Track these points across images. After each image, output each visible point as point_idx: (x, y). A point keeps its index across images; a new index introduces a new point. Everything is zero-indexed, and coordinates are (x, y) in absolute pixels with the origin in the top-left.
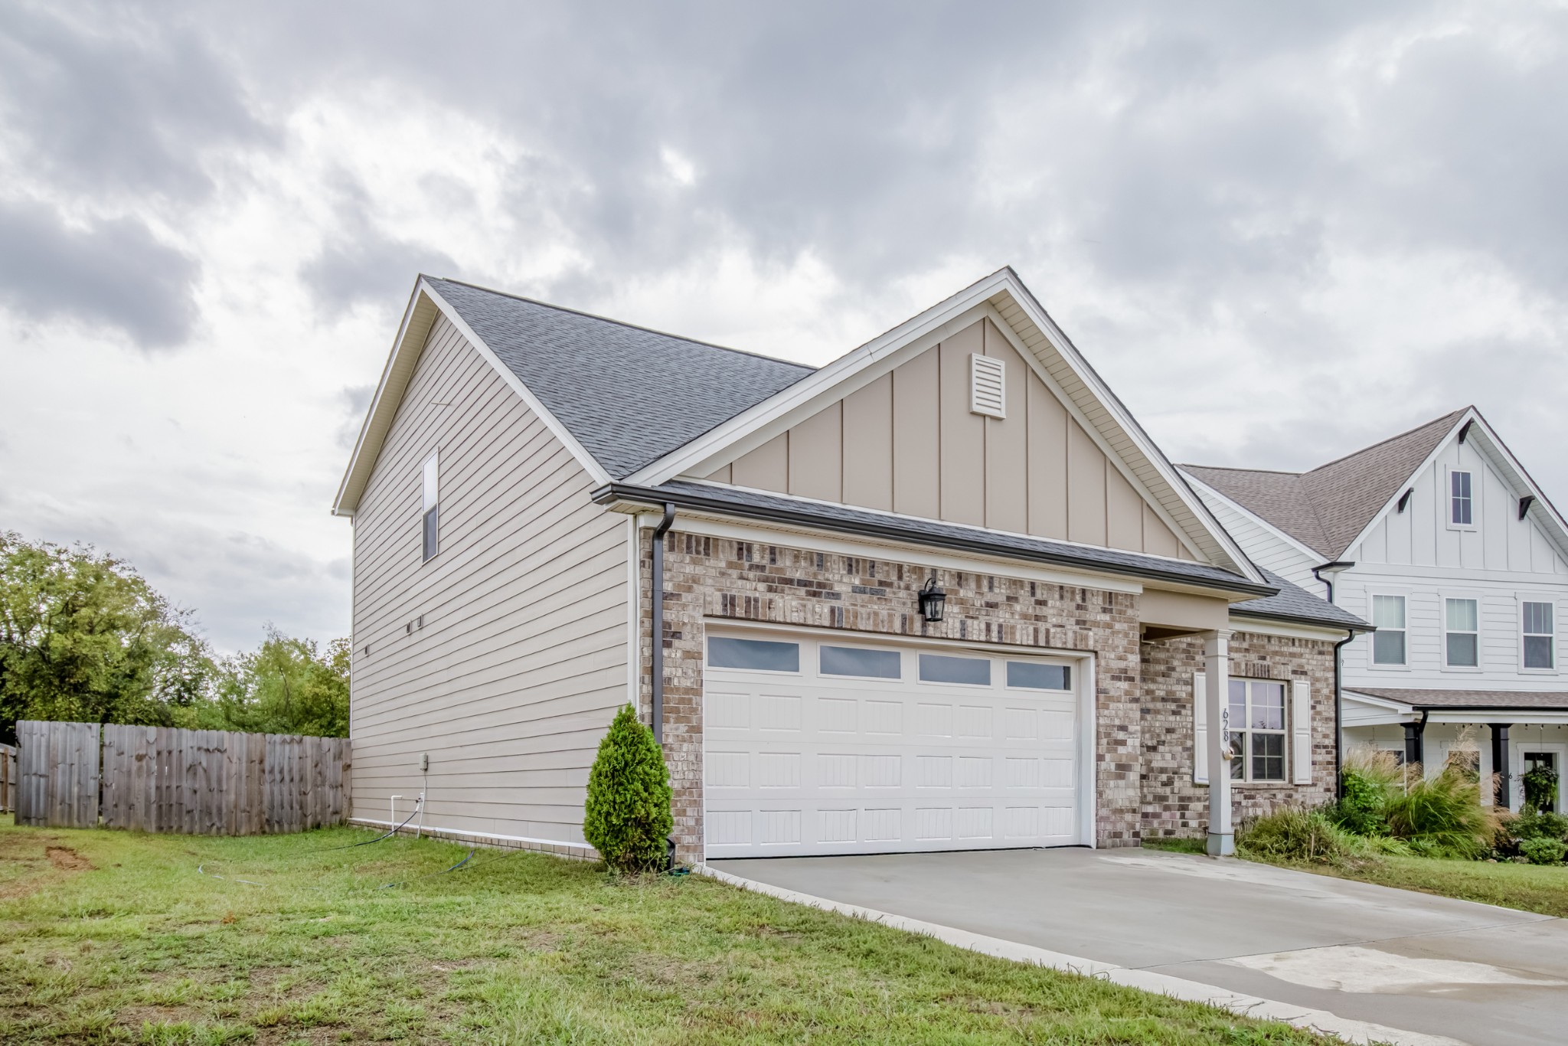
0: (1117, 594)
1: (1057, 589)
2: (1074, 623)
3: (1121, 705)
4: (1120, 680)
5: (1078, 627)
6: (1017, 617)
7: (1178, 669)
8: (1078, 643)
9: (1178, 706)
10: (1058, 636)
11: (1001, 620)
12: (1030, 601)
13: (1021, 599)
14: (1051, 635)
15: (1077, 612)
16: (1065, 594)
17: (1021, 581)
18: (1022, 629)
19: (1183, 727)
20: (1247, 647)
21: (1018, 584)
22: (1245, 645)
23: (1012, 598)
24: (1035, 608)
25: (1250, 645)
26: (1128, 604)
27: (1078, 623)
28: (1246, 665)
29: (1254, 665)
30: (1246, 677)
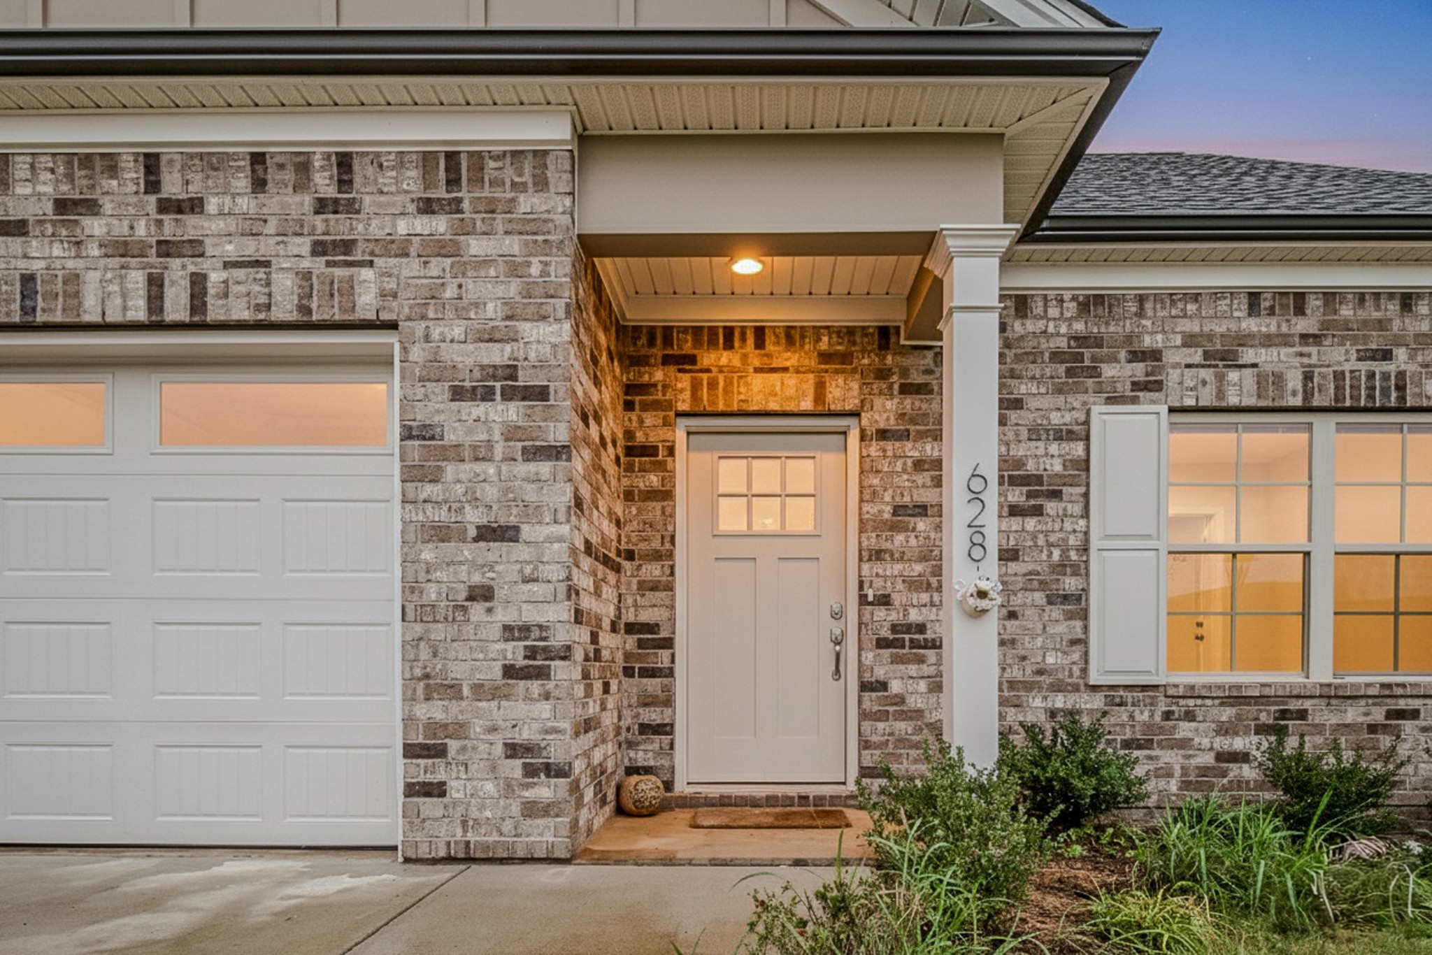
0: (477, 159)
1: (245, 163)
2: (306, 250)
3: (490, 470)
4: (487, 396)
5: (321, 260)
6: (94, 251)
7: (1032, 403)
8: (315, 305)
9: (1031, 495)
10: (237, 289)
11: (38, 265)
12: (141, 205)
13: (107, 204)
14: (212, 291)
15: (319, 222)
16: (273, 174)
17: (106, 154)
18: (107, 284)
19: (1051, 545)
20: (1314, 330)
21: (98, 164)
22: (1303, 325)
23: (76, 203)
24: (159, 223)
25: (1325, 325)
26: (527, 178)
27: (319, 249)
28: (1308, 377)
29: (1339, 376)
30: (1306, 409)
